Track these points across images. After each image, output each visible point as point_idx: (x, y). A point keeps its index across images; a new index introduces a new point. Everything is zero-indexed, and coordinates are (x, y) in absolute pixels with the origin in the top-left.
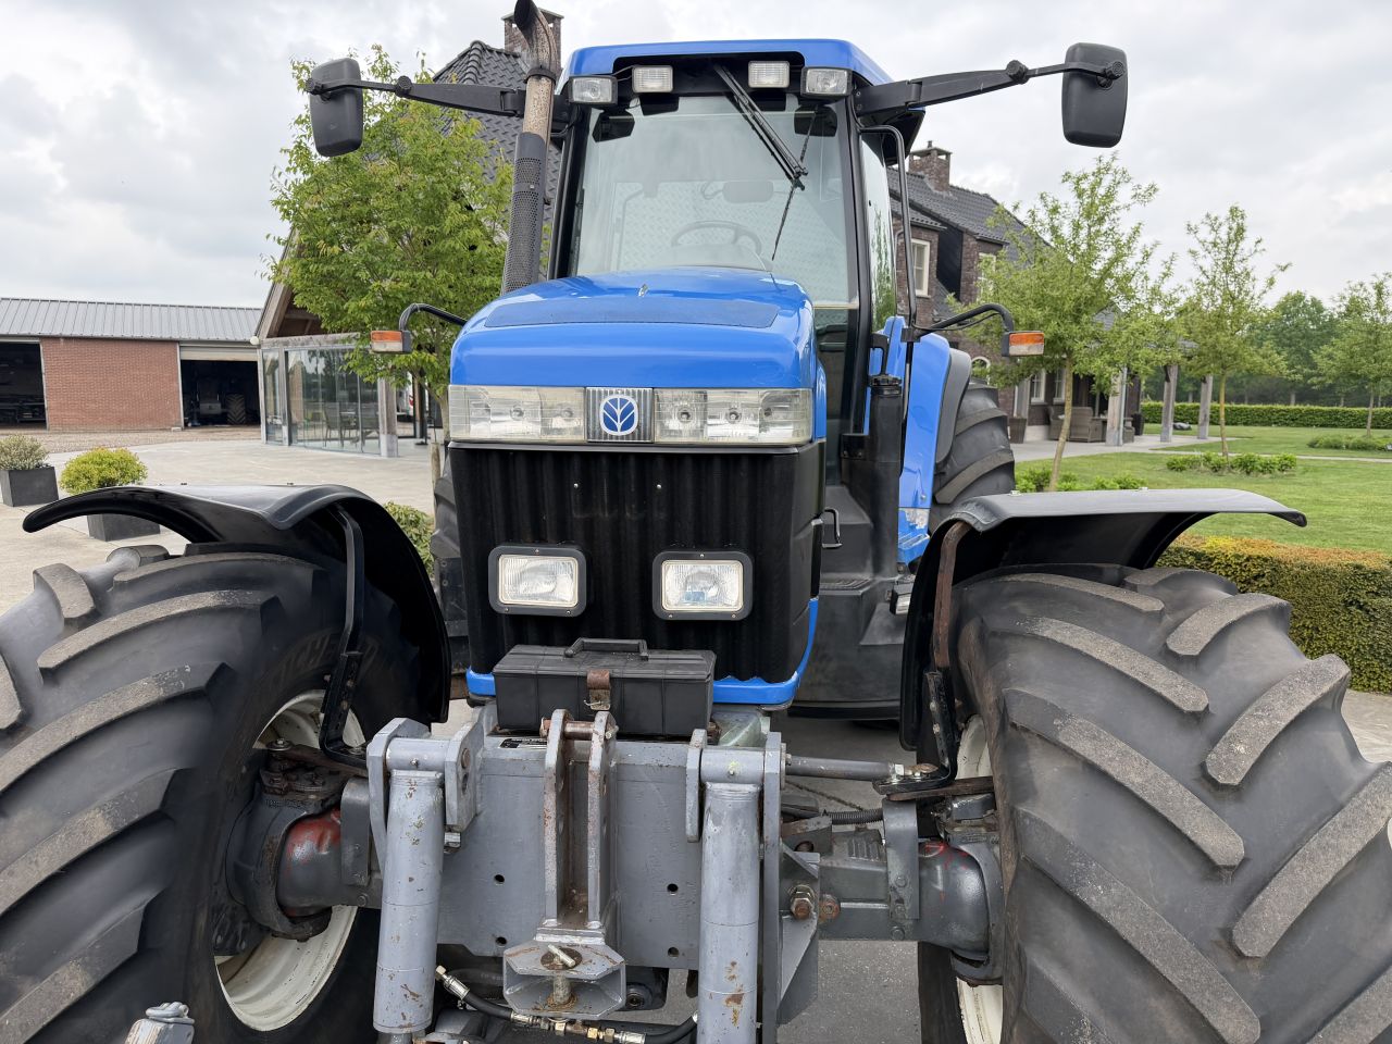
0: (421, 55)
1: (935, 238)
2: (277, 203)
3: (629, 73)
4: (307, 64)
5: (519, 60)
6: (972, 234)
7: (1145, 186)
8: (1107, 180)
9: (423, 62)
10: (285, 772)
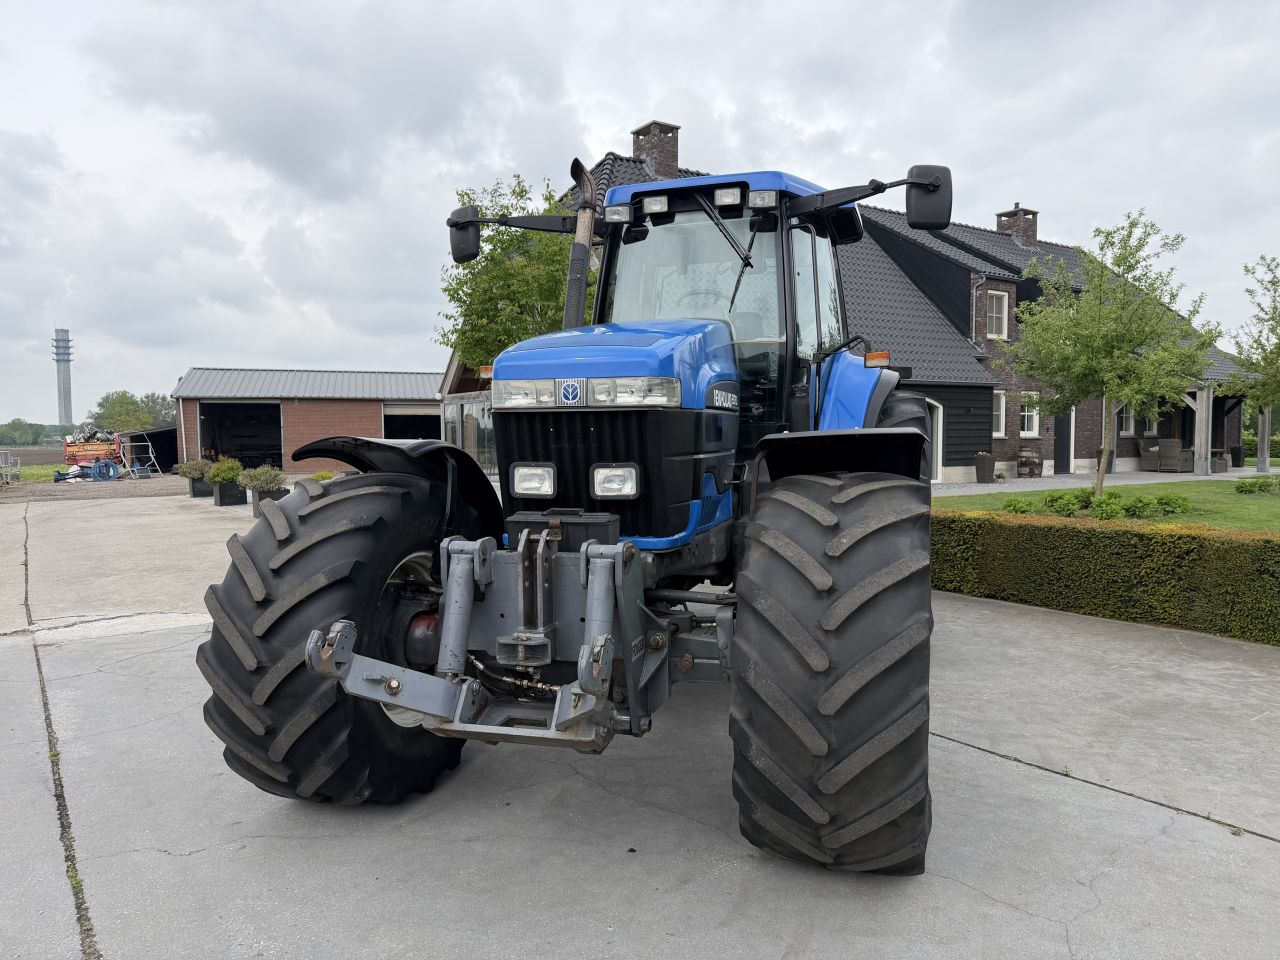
0: (547, 181)
1: (1014, 289)
2: (445, 290)
3: (641, 203)
4: (468, 192)
5: (644, 165)
6: (1050, 283)
7: (1172, 236)
8: (1138, 232)
9: (548, 185)
10: (413, 592)
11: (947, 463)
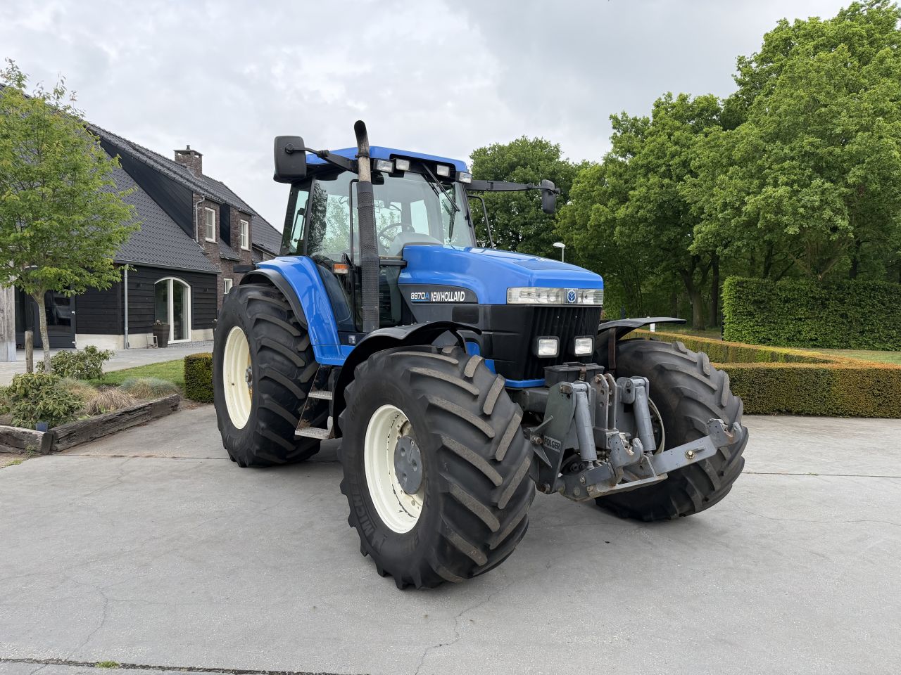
1: (218, 208)
3: (395, 162)
6: (236, 208)
11: (194, 327)
